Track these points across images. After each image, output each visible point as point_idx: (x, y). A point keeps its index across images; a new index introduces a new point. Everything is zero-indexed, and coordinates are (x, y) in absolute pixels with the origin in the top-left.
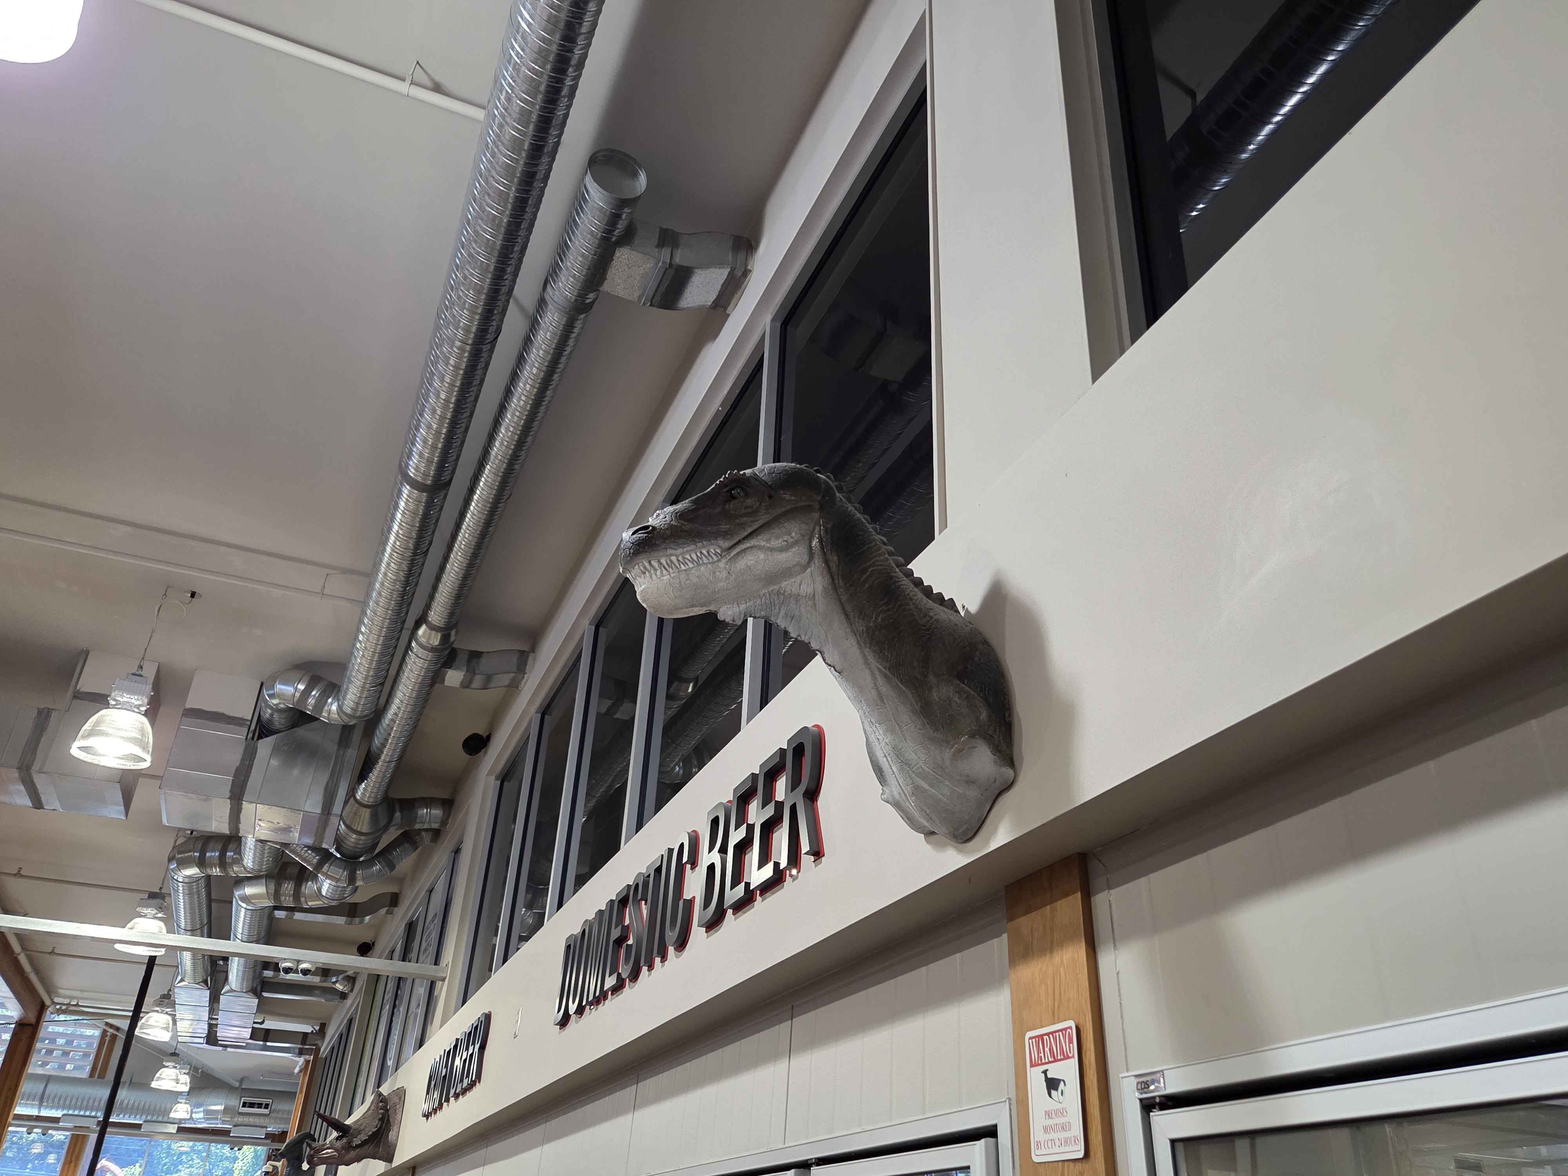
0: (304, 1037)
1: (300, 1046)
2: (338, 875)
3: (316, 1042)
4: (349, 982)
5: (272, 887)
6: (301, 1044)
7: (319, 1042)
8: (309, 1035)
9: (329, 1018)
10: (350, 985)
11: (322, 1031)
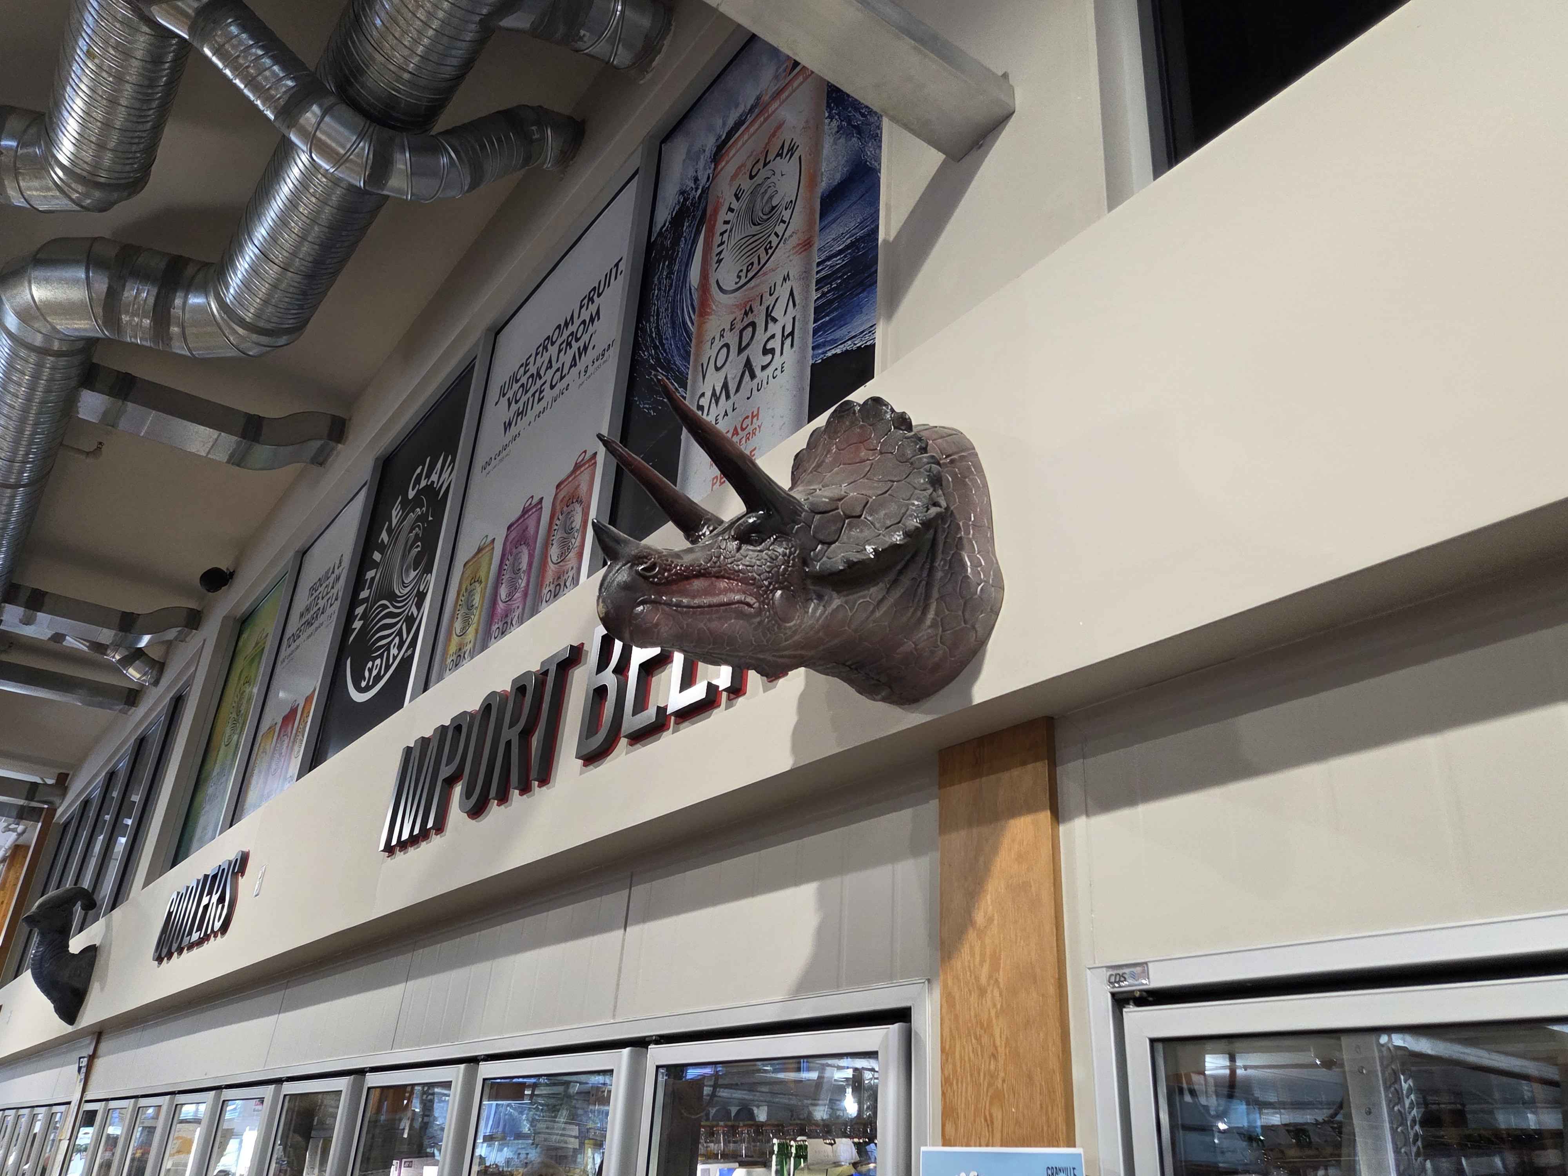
0: (32, 789)
1: (21, 802)
2: (343, 147)
3: (51, 799)
4: (152, 668)
5: (101, 285)
6: (26, 799)
7: (57, 801)
8: (40, 788)
9: (78, 764)
10: (155, 672)
11: (63, 782)
